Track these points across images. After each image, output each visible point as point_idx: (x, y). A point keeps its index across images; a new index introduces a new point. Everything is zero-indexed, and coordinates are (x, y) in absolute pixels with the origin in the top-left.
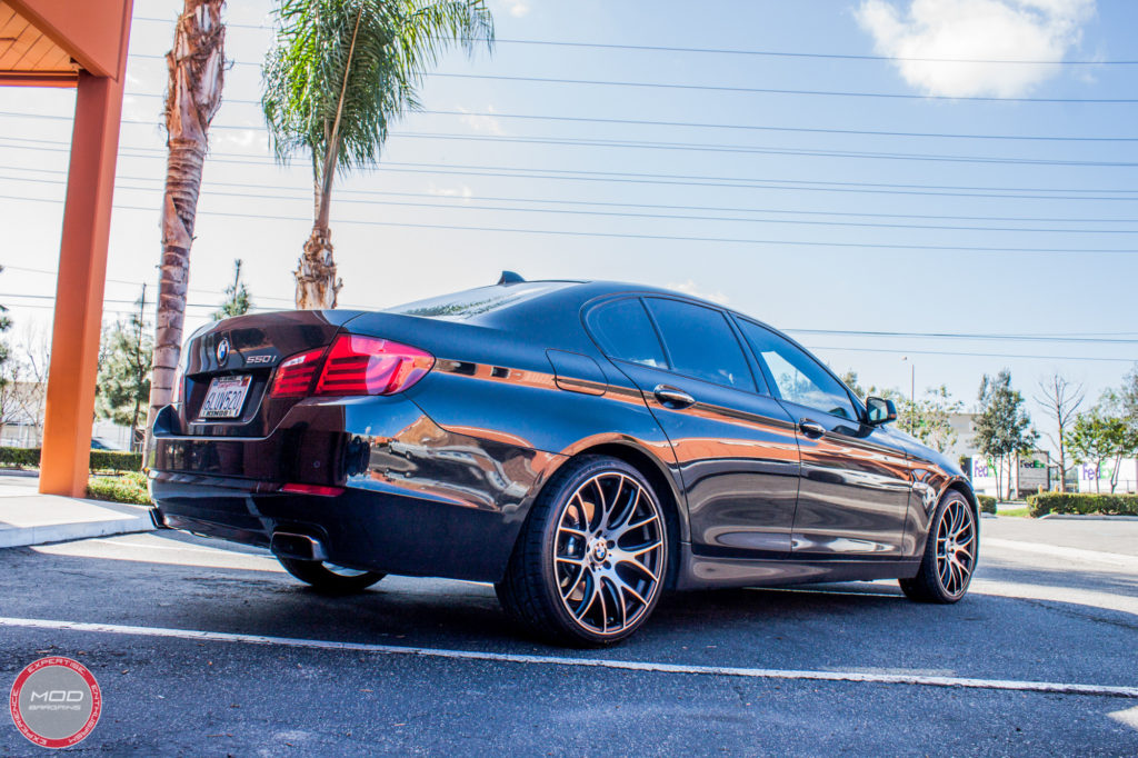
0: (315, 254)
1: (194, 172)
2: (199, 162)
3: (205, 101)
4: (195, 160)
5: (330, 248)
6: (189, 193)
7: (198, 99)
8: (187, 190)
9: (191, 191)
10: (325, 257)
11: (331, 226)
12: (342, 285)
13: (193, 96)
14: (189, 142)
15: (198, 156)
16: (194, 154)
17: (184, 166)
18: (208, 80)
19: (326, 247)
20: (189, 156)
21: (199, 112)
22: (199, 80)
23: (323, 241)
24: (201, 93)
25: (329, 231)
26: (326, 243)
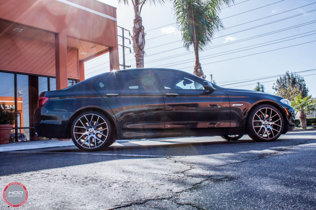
0: (196, 70)
1: (141, 61)
2: (142, 58)
3: (140, 44)
4: (141, 58)
5: (200, 68)
7: (138, 44)
8: (140, 65)
9: (141, 65)
10: (199, 71)
12: (206, 77)
13: (137, 44)
14: (138, 54)
15: (141, 57)
16: (140, 57)
17: (139, 60)
18: (140, 39)
20: (139, 57)
21: (139, 47)
22: (138, 40)
23: (198, 67)
24: (139, 43)
25: (200, 64)
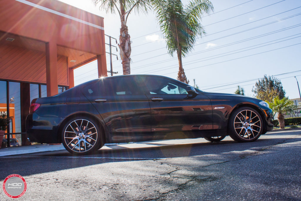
0: (180, 76)
1: (128, 67)
2: (128, 65)
3: (126, 52)
5: (184, 73)
6: (127, 72)
10: (183, 76)
11: (183, 68)
12: (189, 82)
13: (124, 51)
14: (125, 61)
16: (126, 63)
17: (125, 67)
18: (127, 47)
19: (182, 73)
20: (125, 64)
21: (126, 55)
22: (124, 48)
23: (181, 72)
25: (183, 69)
26: (182, 72)
